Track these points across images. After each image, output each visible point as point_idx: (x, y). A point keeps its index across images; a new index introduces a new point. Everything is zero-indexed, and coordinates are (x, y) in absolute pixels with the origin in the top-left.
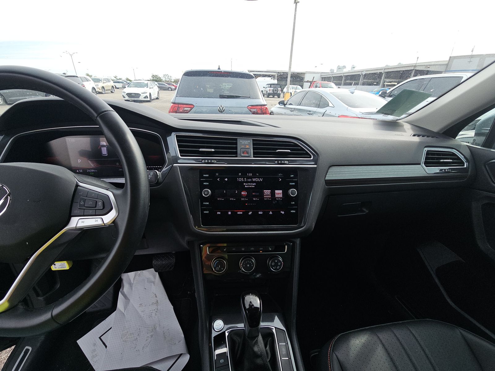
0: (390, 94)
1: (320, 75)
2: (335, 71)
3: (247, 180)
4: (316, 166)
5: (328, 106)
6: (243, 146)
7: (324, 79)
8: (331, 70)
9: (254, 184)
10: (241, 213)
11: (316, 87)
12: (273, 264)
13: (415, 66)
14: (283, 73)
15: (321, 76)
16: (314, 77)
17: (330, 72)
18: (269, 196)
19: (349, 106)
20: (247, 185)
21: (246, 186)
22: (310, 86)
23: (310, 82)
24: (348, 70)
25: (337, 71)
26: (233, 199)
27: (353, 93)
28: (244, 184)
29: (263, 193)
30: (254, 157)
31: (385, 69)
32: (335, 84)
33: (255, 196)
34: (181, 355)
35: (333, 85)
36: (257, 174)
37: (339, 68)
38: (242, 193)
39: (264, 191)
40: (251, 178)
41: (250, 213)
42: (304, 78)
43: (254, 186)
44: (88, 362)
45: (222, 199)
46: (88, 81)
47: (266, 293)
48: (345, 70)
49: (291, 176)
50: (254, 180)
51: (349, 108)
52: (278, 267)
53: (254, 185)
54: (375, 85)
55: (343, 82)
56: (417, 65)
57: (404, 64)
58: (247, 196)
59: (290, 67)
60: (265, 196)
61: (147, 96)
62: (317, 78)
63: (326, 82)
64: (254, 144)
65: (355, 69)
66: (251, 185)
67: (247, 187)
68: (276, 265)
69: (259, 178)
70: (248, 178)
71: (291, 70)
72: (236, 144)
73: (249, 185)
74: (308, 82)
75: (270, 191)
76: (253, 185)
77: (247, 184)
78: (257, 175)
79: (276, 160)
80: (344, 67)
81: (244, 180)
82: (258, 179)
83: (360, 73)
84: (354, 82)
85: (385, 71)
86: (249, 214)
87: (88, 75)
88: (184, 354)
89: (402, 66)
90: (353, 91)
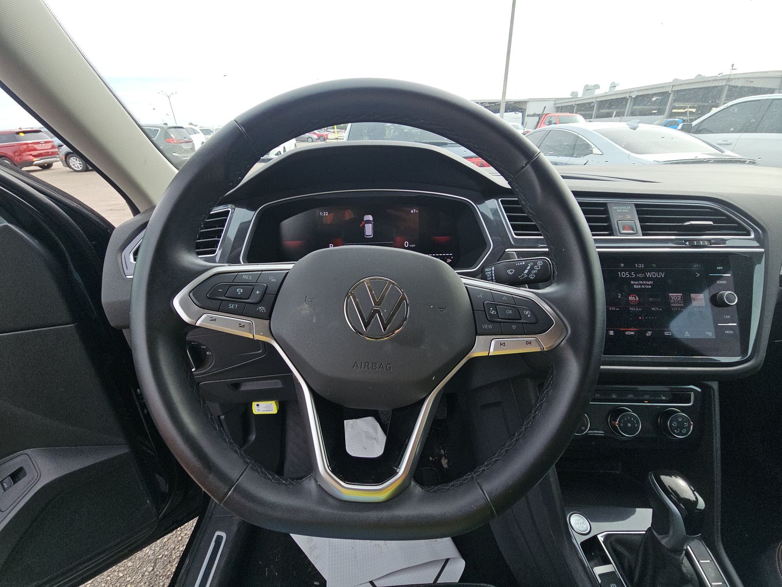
0: (699, 127)
1: (553, 102)
2: (580, 95)
3: (636, 276)
4: (763, 250)
5: (591, 152)
6: (620, 217)
7: (560, 109)
8: (573, 93)
9: (650, 283)
10: (633, 333)
11: (550, 123)
12: (674, 424)
13: (729, 80)
14: (489, 103)
15: (555, 104)
16: (545, 107)
17: (571, 97)
18: (681, 303)
19: (632, 152)
20: (637, 285)
21: (635, 287)
22: (538, 123)
23: (539, 115)
24: (604, 92)
25: (584, 94)
26: (614, 309)
27: (635, 129)
28: (632, 282)
29: (669, 298)
30: (644, 235)
31: (673, 86)
32: (583, 116)
33: (654, 304)
34: (447, 560)
35: (579, 118)
36: (654, 265)
37: (587, 89)
38: (630, 298)
39: (670, 294)
40: (643, 271)
41: (649, 334)
42: (526, 109)
43: (650, 287)
44: (306, 557)
45: (616, 308)
46: (196, 133)
47: (618, 472)
48: (598, 92)
49: (718, 268)
50: (648, 275)
51: (632, 154)
52: (684, 431)
53: (651, 285)
54: (654, 114)
55: (594, 112)
56: (732, 77)
57: (706, 76)
58: (639, 304)
59: (504, 93)
60: (673, 303)
61: (280, 152)
62: (550, 108)
63: (568, 114)
64: (639, 213)
65: (618, 89)
66: (645, 285)
67: (637, 287)
68: (680, 426)
69: (658, 271)
70: (638, 271)
71: (506, 99)
72: (606, 212)
73: (641, 285)
74: (534, 115)
75: (681, 295)
76: (648, 285)
77: (636, 283)
78: (655, 267)
79: (686, 240)
80: (597, 87)
81: (630, 275)
82: (656, 274)
83: (627, 95)
84: (615, 112)
85: (674, 90)
86: (647, 335)
87: (191, 124)
88: (452, 558)
89: (704, 80)
90: (635, 125)
